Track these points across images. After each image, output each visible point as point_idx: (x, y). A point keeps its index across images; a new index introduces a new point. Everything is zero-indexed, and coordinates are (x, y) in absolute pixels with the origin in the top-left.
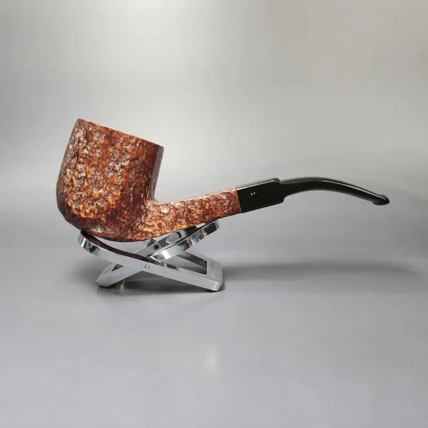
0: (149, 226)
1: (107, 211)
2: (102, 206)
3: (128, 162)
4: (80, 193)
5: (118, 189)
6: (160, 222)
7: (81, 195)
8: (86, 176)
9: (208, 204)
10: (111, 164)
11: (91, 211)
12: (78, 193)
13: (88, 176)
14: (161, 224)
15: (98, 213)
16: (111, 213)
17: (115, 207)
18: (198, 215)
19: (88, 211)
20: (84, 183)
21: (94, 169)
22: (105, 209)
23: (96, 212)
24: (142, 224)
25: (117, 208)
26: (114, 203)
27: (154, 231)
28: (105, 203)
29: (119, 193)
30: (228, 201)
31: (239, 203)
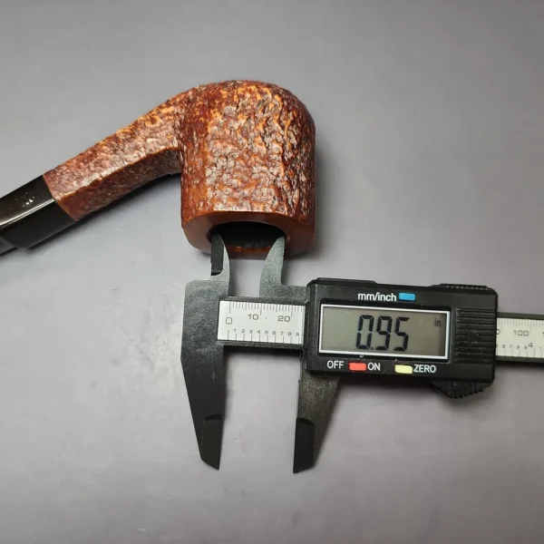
0: (168, 114)
1: (220, 104)
2: (229, 107)
3: (207, 175)
4: (266, 115)
5: (213, 135)
6: (155, 125)
7: (264, 112)
8: (263, 138)
9: (92, 169)
10: (232, 163)
11: (243, 97)
12: (269, 113)
13: (260, 139)
14: (153, 123)
15: (232, 97)
16: (215, 103)
17: (212, 111)
18: (103, 151)
19: (248, 95)
20: (264, 127)
21: (256, 150)
22: (224, 104)
23: (235, 97)
24: (178, 114)
25: (209, 112)
26: (214, 115)
27: (159, 113)
28: (227, 112)
29: (210, 130)
30: (64, 181)
31: (48, 184)
